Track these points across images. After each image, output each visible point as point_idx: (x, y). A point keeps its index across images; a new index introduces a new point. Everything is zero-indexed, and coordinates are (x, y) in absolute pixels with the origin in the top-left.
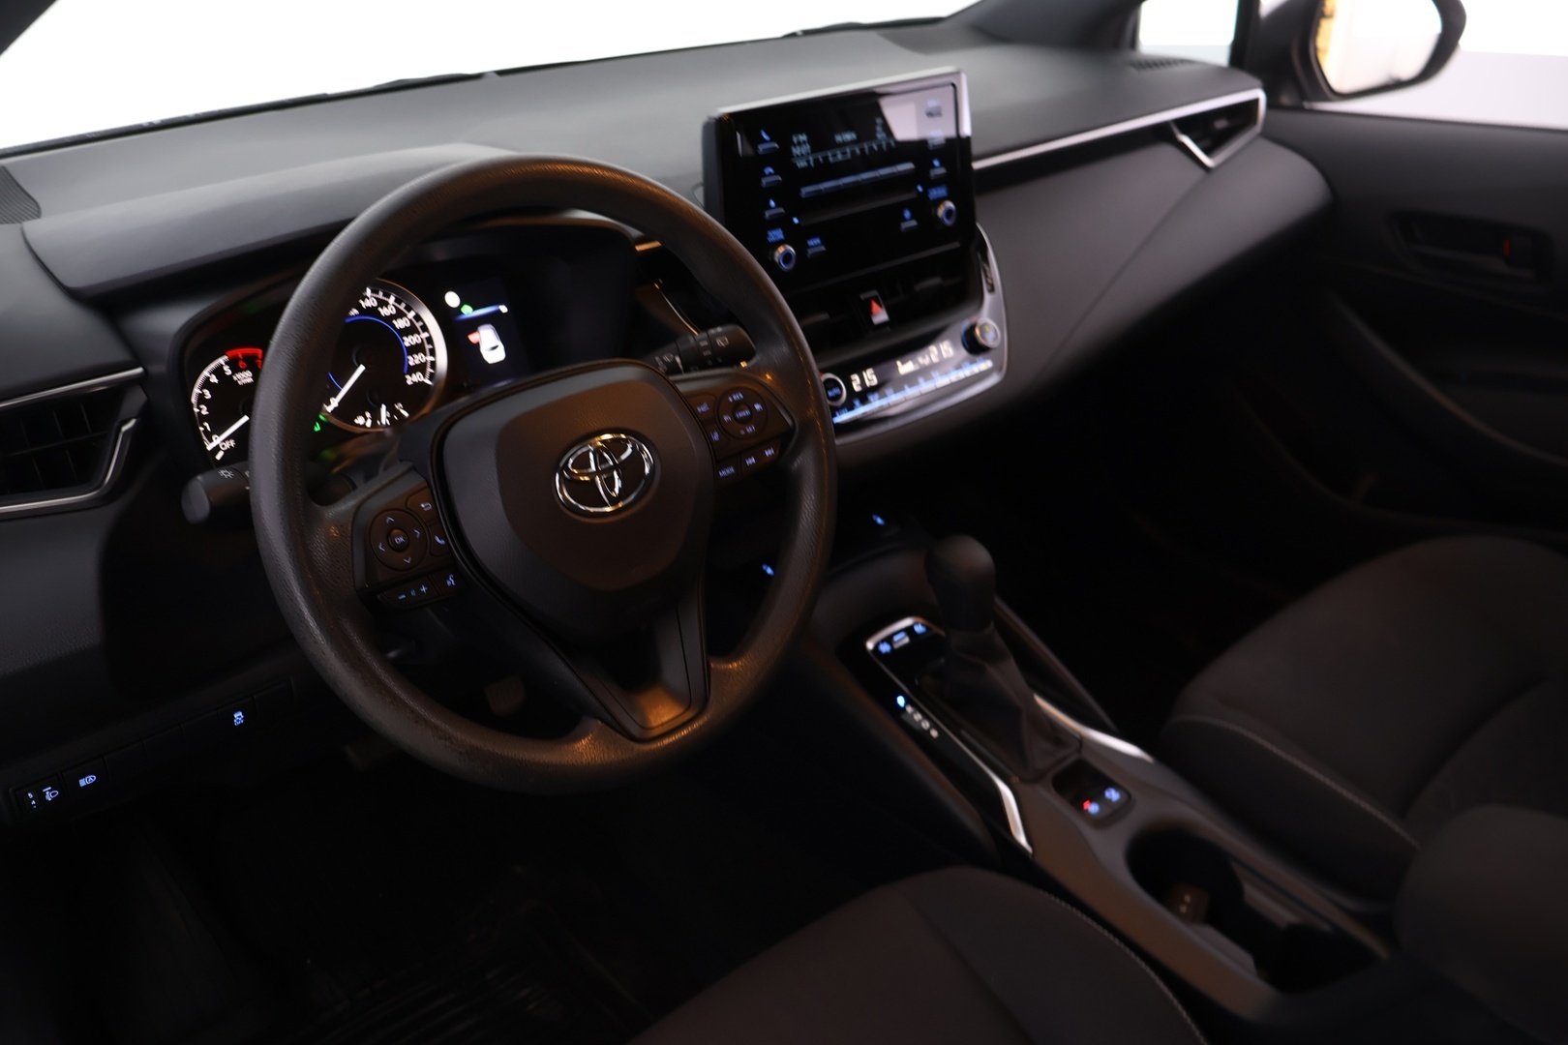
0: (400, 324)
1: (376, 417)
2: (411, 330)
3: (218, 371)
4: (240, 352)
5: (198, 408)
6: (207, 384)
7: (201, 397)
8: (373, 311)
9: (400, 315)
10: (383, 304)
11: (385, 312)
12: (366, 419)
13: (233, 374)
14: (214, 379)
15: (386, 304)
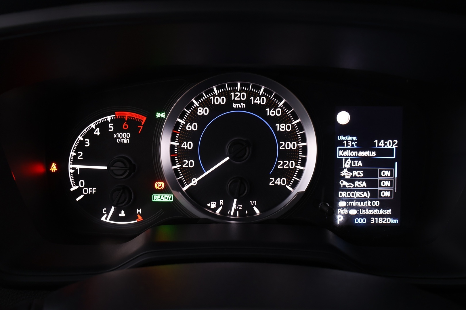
0: (283, 127)
1: (227, 207)
2: (290, 136)
3: (103, 126)
4: (127, 115)
5: (76, 152)
6: (90, 134)
7: (82, 143)
8: (260, 109)
9: (284, 119)
10: (272, 105)
11: (272, 113)
12: (218, 206)
13: (115, 132)
14: (97, 132)
15: (275, 107)
